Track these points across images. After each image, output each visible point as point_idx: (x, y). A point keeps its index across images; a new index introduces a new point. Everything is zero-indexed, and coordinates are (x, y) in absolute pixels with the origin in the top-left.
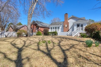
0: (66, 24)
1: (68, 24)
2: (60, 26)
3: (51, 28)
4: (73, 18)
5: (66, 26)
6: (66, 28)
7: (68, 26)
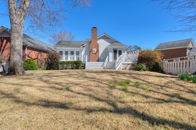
0: (95, 47)
1: (97, 46)
2: (83, 49)
3: (67, 53)
4: (105, 38)
5: (95, 50)
6: (95, 54)
7: (98, 51)
